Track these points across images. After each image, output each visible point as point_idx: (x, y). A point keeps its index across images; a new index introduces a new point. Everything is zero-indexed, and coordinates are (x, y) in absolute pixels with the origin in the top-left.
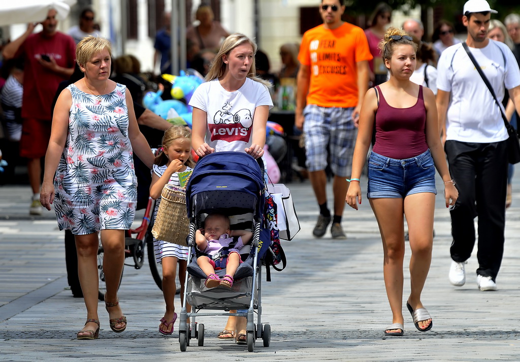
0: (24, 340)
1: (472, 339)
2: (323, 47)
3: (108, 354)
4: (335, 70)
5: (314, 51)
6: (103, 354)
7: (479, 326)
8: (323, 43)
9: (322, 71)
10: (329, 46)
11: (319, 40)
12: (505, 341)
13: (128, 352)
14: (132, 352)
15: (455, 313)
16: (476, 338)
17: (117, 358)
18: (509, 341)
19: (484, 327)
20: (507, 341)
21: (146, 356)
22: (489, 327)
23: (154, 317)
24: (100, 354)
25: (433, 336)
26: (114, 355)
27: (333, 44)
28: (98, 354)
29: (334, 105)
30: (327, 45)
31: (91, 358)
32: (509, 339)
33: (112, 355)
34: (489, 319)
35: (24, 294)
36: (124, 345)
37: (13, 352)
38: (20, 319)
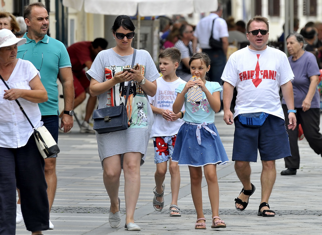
0: (186, 215)
3: (242, 225)
6: (238, 225)
13: (255, 224)
14: (258, 224)
17: (248, 227)
21: (267, 226)
23: (272, 200)
24: (236, 225)
26: (246, 226)
28: (235, 225)
31: (230, 228)
33: (244, 226)
35: (186, 185)
36: (252, 219)
37: (179, 223)
38: (184, 201)
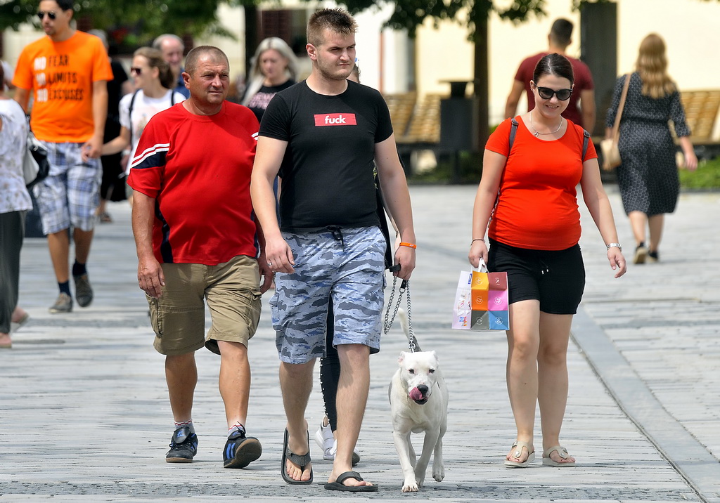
1: (126, 495)
2: (52, 64)
4: (70, 95)
5: (40, 71)
7: (137, 476)
8: (52, 60)
9: (52, 96)
10: (61, 63)
11: (45, 56)
12: (173, 499)
15: (102, 458)
16: (132, 495)
18: (180, 498)
19: (143, 479)
20: (176, 499)
22: (152, 479)
25: (71, 492)
27: (66, 61)
29: (68, 139)
30: (57, 63)
32: (180, 496)
34: (152, 467)
